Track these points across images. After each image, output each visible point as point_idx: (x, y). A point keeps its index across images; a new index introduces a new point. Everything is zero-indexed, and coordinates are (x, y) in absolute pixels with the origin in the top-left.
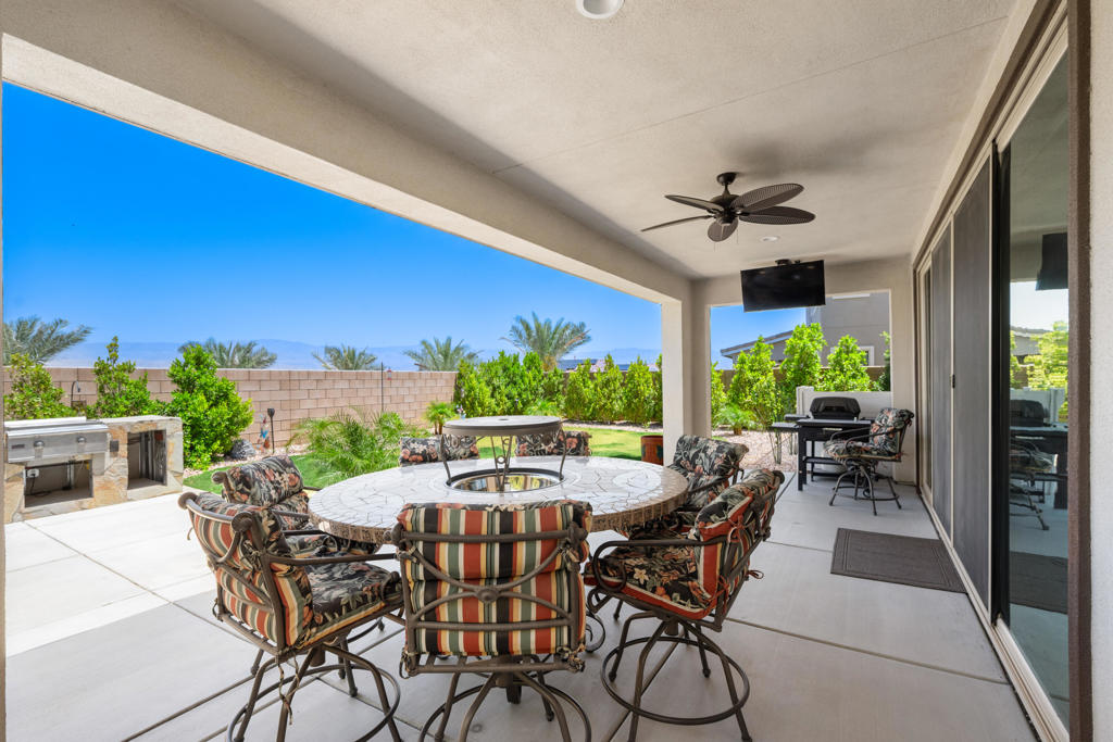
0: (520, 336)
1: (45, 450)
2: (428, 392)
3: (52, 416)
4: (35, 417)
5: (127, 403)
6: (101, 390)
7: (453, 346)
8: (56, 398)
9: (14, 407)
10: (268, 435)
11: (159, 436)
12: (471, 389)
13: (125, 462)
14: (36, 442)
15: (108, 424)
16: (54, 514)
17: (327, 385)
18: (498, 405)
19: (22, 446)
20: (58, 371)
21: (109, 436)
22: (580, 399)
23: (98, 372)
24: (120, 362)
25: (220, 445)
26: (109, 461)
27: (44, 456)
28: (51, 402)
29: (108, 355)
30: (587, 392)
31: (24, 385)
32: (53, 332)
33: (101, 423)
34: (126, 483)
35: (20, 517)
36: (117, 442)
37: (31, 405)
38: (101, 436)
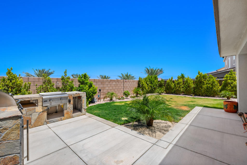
0: (147, 72)
1: (52, 102)
2: (132, 85)
3: (52, 91)
4: (48, 92)
5: (69, 87)
6: (63, 84)
7: (129, 75)
8: (53, 86)
9: (43, 88)
10: (100, 96)
11: (80, 97)
12: (143, 84)
13: (72, 106)
14: (50, 100)
15: (68, 94)
16: (54, 122)
17: (111, 83)
18: (148, 89)
19: (46, 101)
20: (53, 79)
21: (68, 98)
22: (170, 87)
23: (62, 79)
24: (67, 76)
25: (90, 99)
26: (68, 105)
27: (52, 104)
28: (52, 87)
29: (64, 74)
30: (173, 85)
31: (46, 82)
32: (48, 71)
33: (66, 94)
34: (72, 112)
35: (45, 123)
36: (70, 100)
37: (47, 88)
38: (66, 98)
